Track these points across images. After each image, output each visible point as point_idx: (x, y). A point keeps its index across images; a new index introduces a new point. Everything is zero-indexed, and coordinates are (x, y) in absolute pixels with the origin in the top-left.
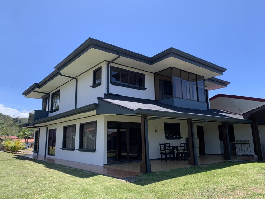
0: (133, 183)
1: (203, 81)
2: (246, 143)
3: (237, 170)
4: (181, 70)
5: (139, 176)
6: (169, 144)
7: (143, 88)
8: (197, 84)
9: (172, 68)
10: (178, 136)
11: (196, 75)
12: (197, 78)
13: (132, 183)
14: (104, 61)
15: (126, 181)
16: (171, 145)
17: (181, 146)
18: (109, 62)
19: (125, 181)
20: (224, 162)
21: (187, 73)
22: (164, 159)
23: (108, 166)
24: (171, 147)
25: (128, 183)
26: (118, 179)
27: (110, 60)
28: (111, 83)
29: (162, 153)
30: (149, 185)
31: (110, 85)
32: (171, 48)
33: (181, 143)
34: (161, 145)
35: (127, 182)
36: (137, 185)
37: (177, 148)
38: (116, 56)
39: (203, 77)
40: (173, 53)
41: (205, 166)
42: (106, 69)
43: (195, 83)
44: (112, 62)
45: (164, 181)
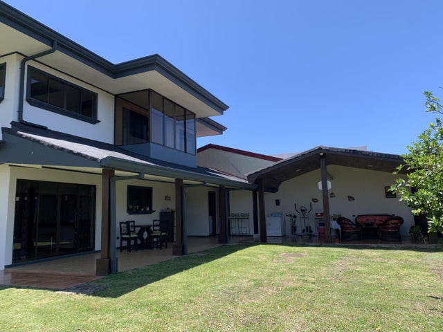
0: (94, 294)
1: (193, 120)
2: (244, 217)
3: (245, 257)
4: (164, 98)
5: (97, 281)
6: (134, 222)
7: (94, 121)
8: (185, 123)
9: (150, 91)
10: (148, 209)
11: (185, 109)
12: (186, 114)
13: (91, 296)
14: (13, 53)
15: (77, 294)
16: (136, 224)
17: (154, 226)
18: (27, 58)
19: (74, 294)
20: (221, 247)
21: (173, 104)
22: (125, 248)
23: (16, 270)
24: (138, 226)
25: (81, 296)
26: (57, 292)
27: (28, 54)
28: (27, 100)
29: (123, 239)
30: (126, 295)
31: (26, 105)
32: (157, 55)
33: (154, 221)
34: (122, 225)
35: (80, 294)
36: (105, 298)
37: (147, 228)
38: (46, 47)
39: (195, 115)
40: (158, 65)
41: (199, 255)
42: (18, 71)
43: (183, 122)
44: (33, 58)
45: (150, 285)
